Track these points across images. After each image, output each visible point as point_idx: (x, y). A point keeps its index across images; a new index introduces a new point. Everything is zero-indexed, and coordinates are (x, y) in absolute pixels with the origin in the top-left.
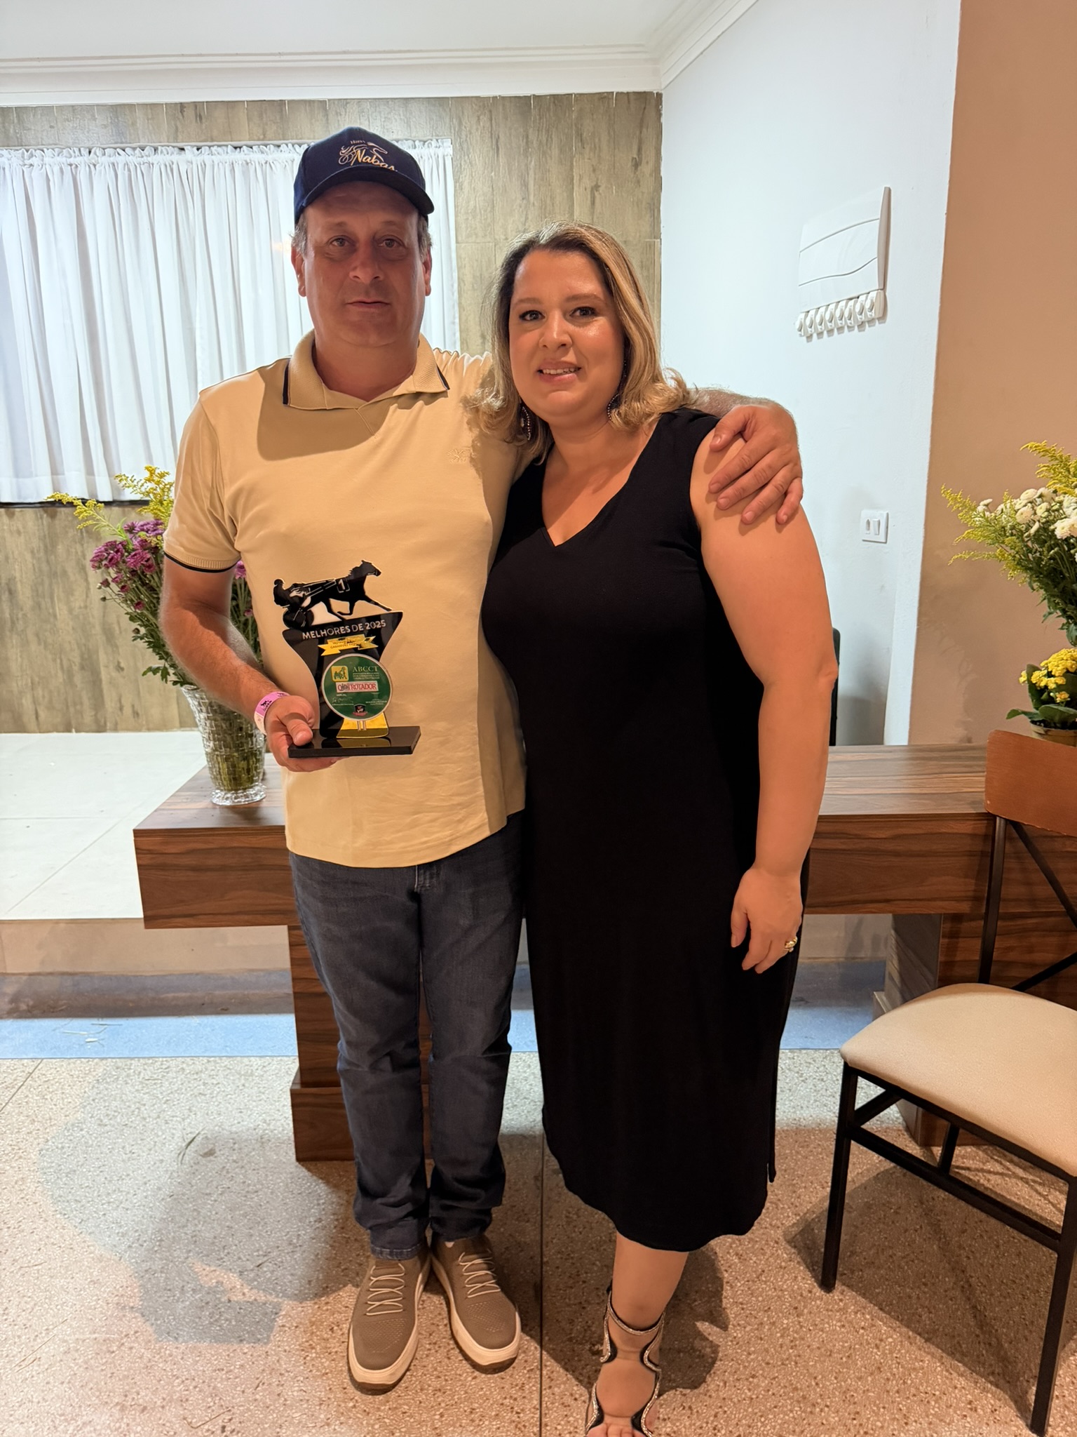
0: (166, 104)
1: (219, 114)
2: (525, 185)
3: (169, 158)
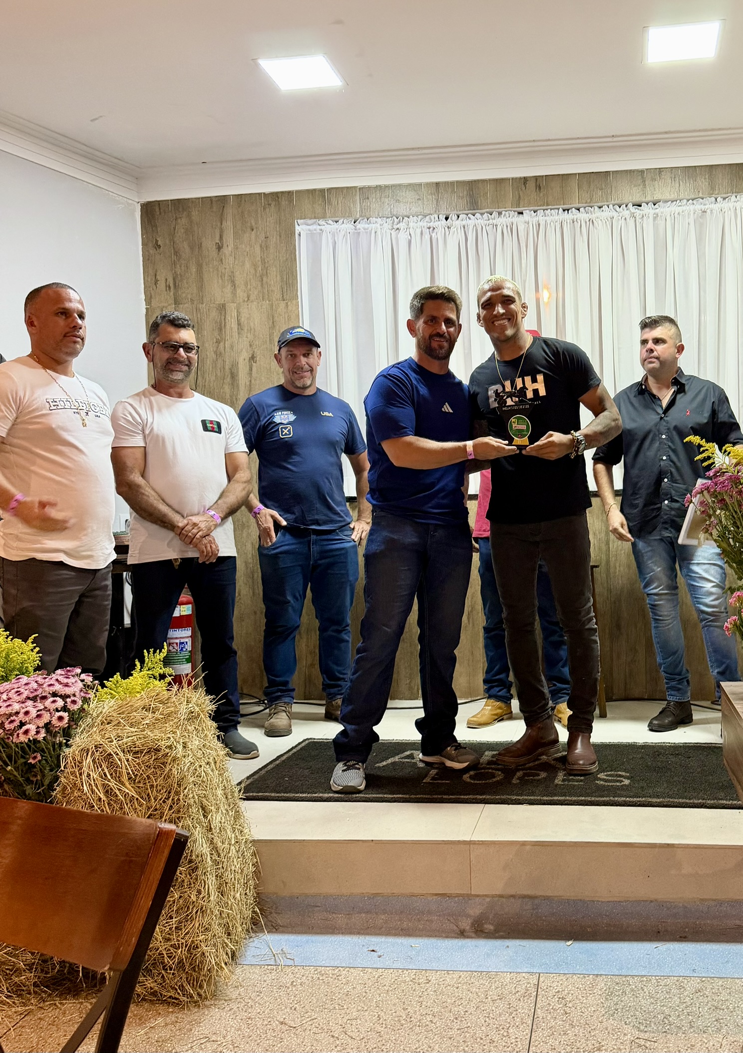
0: (512, 179)
1: (555, 184)
3: (510, 220)
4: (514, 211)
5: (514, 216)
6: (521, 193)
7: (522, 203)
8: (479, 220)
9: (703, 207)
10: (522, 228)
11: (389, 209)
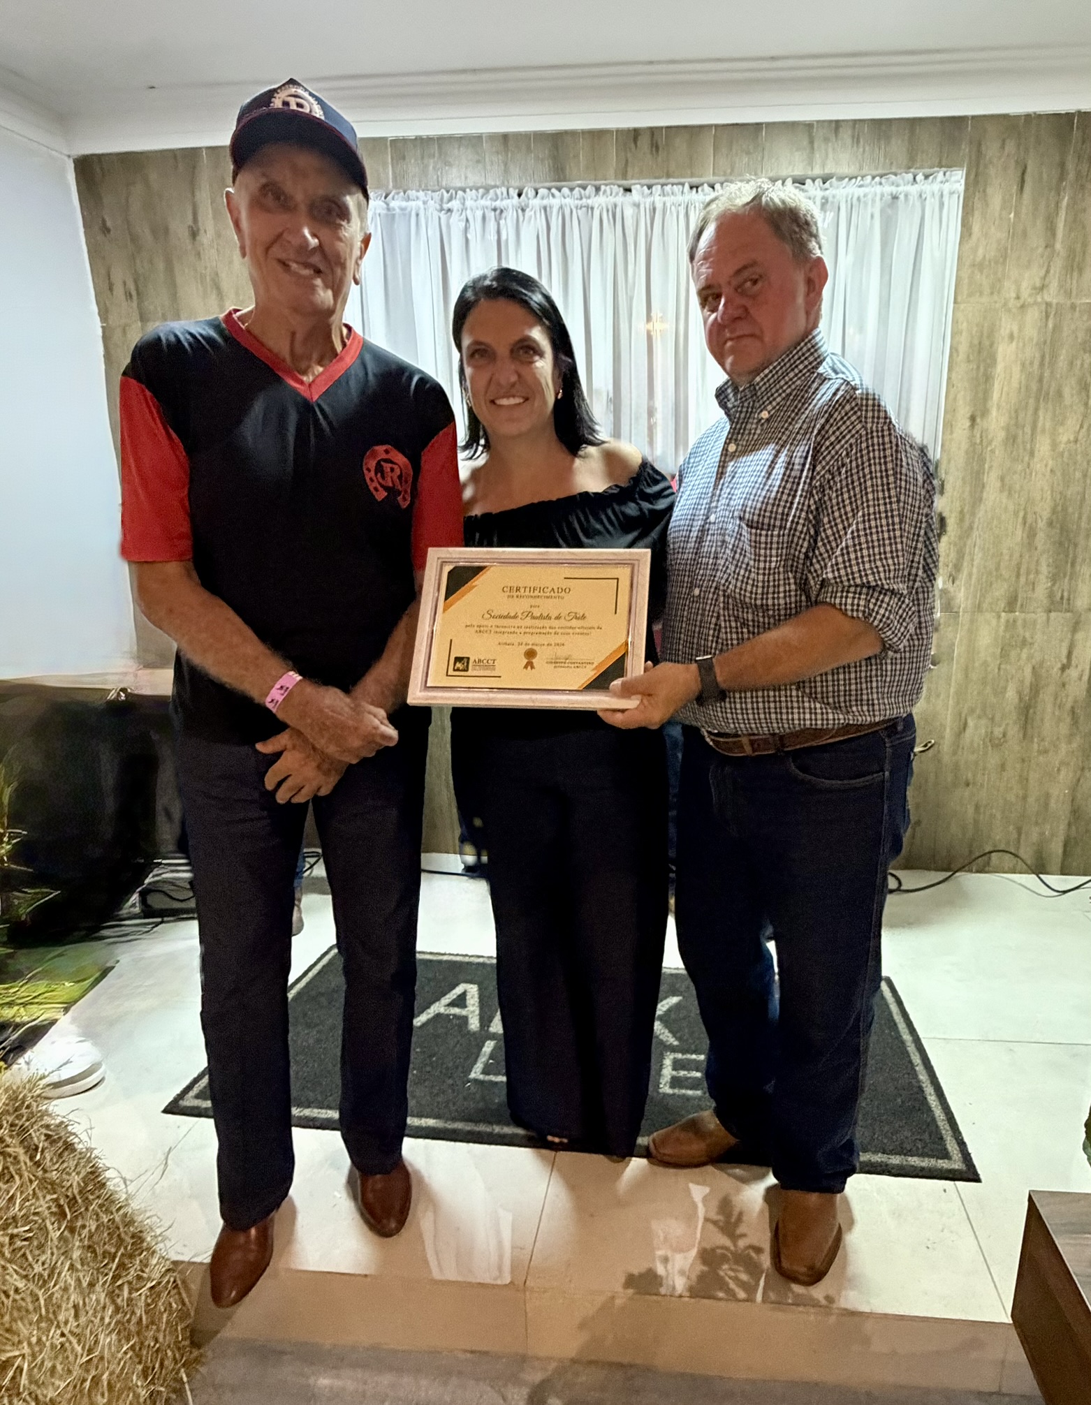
0: (618, 131)
1: (680, 143)
2: (1051, 229)
3: (612, 200)
4: (619, 186)
5: (617, 194)
6: (629, 155)
7: (630, 173)
8: (568, 201)
9: (894, 189)
10: (629, 212)
11: (435, 177)
